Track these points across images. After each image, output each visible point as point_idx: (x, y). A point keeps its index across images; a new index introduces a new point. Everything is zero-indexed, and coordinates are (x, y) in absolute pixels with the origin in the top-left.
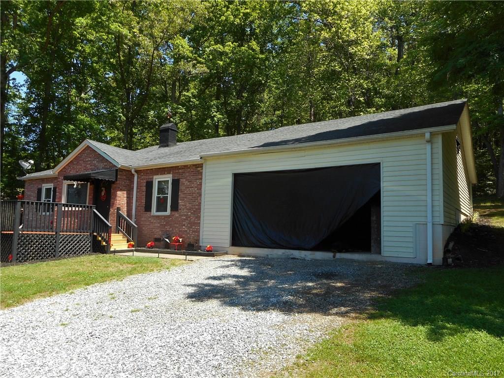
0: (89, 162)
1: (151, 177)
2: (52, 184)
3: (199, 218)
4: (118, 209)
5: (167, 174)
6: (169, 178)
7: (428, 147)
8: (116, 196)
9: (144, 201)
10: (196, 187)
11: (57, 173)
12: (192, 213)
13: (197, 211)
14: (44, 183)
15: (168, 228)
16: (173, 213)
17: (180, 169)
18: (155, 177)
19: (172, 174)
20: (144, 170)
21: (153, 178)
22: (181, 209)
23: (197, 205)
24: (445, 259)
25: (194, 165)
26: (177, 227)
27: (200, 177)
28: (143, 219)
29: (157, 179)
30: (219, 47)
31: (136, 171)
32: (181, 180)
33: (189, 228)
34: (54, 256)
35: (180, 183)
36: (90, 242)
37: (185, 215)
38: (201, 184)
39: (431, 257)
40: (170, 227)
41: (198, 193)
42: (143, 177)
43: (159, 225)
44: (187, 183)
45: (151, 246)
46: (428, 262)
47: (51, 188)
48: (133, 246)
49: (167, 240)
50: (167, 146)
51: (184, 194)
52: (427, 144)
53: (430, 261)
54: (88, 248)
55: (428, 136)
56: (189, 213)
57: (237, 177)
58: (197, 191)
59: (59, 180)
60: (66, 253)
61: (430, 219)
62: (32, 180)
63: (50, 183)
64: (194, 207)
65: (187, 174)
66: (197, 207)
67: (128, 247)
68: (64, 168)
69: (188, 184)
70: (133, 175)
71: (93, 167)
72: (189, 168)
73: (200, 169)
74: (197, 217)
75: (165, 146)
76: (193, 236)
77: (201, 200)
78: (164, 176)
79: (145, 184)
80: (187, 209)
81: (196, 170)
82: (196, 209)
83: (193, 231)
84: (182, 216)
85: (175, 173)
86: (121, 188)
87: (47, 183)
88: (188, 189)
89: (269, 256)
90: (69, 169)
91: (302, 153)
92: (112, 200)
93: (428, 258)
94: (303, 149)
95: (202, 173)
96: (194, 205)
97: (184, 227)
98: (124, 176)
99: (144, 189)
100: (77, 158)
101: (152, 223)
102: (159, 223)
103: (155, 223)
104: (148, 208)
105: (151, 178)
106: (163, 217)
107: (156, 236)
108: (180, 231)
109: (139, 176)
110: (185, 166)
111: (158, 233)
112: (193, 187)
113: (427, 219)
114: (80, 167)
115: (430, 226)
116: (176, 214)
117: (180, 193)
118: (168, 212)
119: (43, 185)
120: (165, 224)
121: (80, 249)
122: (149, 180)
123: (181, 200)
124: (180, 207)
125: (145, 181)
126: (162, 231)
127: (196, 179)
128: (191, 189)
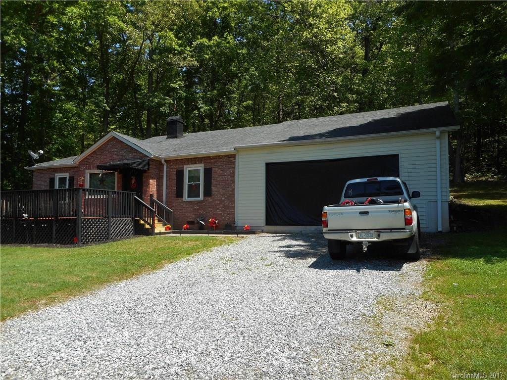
0: (115, 153)
1: (182, 166)
2: (68, 174)
3: (233, 202)
4: (152, 196)
5: (198, 163)
6: (200, 167)
7: (438, 142)
8: (149, 184)
9: (175, 188)
10: (229, 175)
11: (77, 163)
12: (225, 198)
13: (231, 197)
14: (57, 173)
15: (201, 212)
16: (206, 198)
17: (212, 159)
18: (185, 166)
19: (204, 163)
20: (173, 160)
21: (183, 167)
22: (214, 195)
23: (230, 191)
24: (451, 227)
25: (226, 156)
26: (211, 211)
27: (233, 166)
28: (174, 205)
29: (187, 169)
30: (205, 41)
31: (166, 161)
32: (213, 169)
33: (224, 211)
34: (107, 239)
35: (213, 172)
36: (132, 226)
37: (218, 200)
38: (234, 172)
39: (441, 227)
40: (204, 211)
41: (231, 180)
42: (172, 167)
43: (192, 209)
44: (219, 171)
45: (187, 228)
46: (439, 230)
47: (66, 178)
48: (170, 229)
49: (202, 222)
50: (176, 137)
51: (217, 181)
52: (437, 140)
53: (440, 229)
54: (131, 232)
55: (438, 133)
56: (223, 198)
57: (269, 166)
58: (231, 179)
59: (80, 169)
60: (116, 236)
61: (439, 197)
62: (41, 170)
63: (64, 173)
64: (227, 192)
65: (219, 164)
66: (230, 193)
67: (166, 230)
68: (86, 158)
69: (221, 172)
70: (163, 165)
71: (121, 157)
72: (221, 158)
73: (233, 159)
74: (230, 202)
75: (174, 138)
76: (227, 218)
77: (234, 186)
78: (195, 165)
79: (175, 173)
80: (221, 195)
81: (229, 159)
82: (230, 194)
83: (228, 214)
84: (216, 200)
85: (207, 163)
86: (152, 177)
87: (60, 172)
88: (221, 177)
89: (303, 232)
90: (93, 159)
91: (331, 146)
92: (144, 188)
93: (439, 226)
94: (332, 142)
95: (235, 162)
96: (228, 191)
97: (218, 210)
98: (154, 165)
99: (175, 177)
100: (100, 149)
101: (184, 208)
102: (191, 208)
103: (187, 208)
104: (180, 194)
105: (181, 168)
106: (196, 202)
107: (189, 219)
108: (214, 214)
109: (168, 165)
110: (217, 156)
111: (191, 217)
112: (226, 175)
113: (437, 197)
114: (105, 157)
115: (439, 203)
116: (210, 200)
117: (212, 181)
118: (201, 197)
119: (56, 175)
120: (198, 209)
121: (125, 232)
122: (180, 169)
123: (214, 187)
124: (213, 193)
125: (175, 170)
126: (195, 214)
127: (229, 168)
128: (223, 177)
